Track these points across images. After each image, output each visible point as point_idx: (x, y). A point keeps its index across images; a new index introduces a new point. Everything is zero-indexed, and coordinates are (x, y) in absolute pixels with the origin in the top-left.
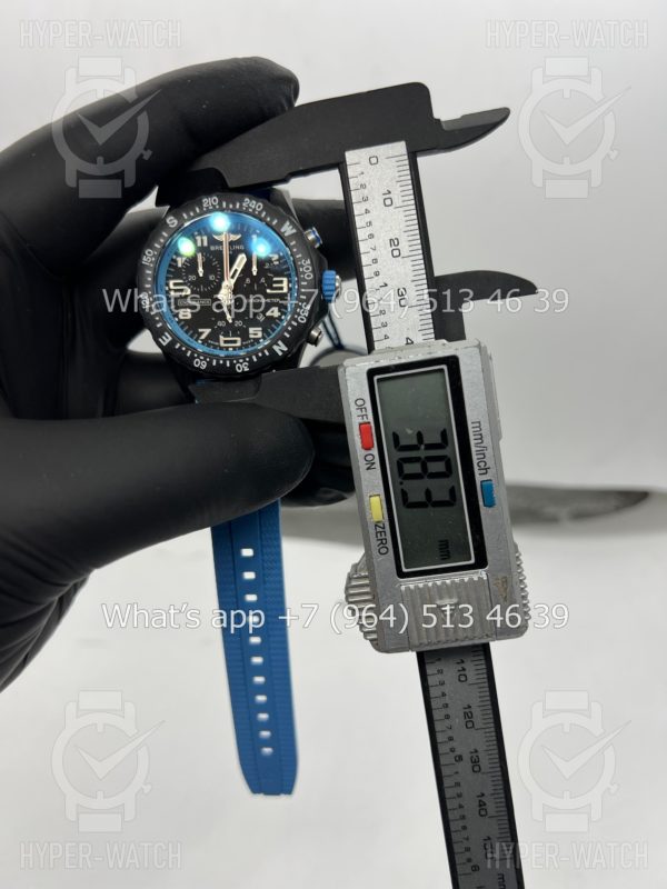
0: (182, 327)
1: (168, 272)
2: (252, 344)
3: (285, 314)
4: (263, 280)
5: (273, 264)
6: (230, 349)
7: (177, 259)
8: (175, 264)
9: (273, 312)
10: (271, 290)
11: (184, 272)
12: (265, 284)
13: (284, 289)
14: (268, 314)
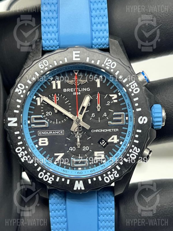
0: (41, 152)
1: (30, 109)
2: (97, 165)
3: (123, 141)
4: (105, 115)
5: (113, 102)
6: (80, 169)
7: (37, 99)
8: (35, 103)
9: (113, 139)
10: (112, 122)
11: (42, 109)
12: (107, 118)
13: (122, 121)
14: (109, 141)
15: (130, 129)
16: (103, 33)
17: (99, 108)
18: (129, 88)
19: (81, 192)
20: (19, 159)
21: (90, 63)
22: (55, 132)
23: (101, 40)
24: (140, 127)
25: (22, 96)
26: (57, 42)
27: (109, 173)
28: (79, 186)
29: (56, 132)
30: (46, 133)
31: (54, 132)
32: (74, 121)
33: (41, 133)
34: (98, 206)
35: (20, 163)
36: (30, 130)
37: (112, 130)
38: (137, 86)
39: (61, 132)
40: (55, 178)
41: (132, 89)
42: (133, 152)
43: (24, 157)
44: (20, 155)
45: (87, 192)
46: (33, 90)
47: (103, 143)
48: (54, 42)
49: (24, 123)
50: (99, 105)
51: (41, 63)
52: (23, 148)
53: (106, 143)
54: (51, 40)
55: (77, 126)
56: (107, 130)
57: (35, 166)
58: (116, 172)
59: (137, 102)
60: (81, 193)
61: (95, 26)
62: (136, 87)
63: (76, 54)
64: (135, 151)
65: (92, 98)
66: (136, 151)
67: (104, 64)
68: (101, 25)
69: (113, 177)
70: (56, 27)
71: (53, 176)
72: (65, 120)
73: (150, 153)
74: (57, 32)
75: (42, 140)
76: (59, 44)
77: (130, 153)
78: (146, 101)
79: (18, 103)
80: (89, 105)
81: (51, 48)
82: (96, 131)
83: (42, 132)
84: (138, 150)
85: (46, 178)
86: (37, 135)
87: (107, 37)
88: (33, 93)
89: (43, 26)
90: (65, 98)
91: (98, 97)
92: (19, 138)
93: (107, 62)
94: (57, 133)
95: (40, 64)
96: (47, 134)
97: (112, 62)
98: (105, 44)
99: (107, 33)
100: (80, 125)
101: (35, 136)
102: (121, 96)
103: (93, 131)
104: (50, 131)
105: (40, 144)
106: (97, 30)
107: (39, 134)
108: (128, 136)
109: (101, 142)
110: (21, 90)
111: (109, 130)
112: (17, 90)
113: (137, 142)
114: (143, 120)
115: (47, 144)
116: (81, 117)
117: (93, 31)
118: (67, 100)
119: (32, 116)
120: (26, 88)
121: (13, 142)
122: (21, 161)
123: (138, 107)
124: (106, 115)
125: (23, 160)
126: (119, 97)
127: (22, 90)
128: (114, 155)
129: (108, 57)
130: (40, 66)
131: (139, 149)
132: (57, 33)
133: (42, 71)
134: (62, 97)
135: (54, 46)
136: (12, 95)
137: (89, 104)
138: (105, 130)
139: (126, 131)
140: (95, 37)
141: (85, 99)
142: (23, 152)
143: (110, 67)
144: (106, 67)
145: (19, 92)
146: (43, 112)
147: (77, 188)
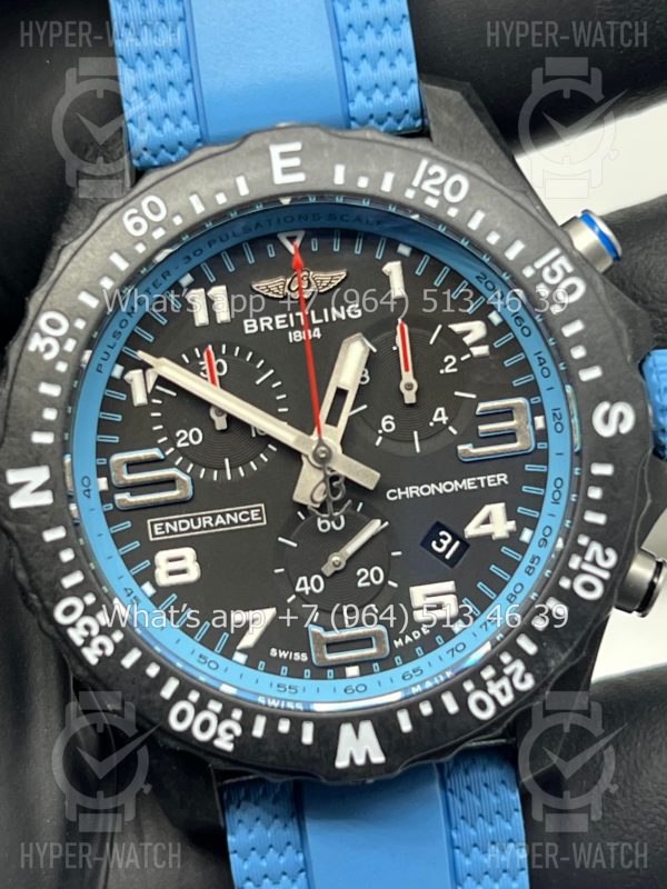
1: (103, 426)
2: (429, 644)
3: (532, 524)
4: (440, 416)
5: (468, 356)
6: (352, 671)
7: (128, 377)
8: (124, 397)
9: (487, 521)
10: (475, 447)
11: (157, 421)
12: (451, 428)
13: (519, 437)
14: (472, 530)
15: (559, 468)
16: (392, 65)
17: (409, 387)
18: (538, 283)
19: (371, 776)
20: (76, 652)
21: (351, 188)
22: (223, 515)
23: (387, 96)
24: (607, 449)
25: (62, 367)
26: (194, 124)
27: (488, 673)
28: (358, 747)
29: (228, 516)
30: (184, 525)
31: (219, 516)
32: (304, 459)
33: (163, 528)
34: (451, 840)
35: (80, 671)
36: (112, 517)
37: (478, 483)
38: (570, 269)
39: (254, 515)
40: (247, 724)
41: (549, 286)
42: (586, 567)
43: (95, 643)
44: (76, 636)
45: (399, 771)
46: (108, 338)
47: (446, 545)
48: (178, 126)
49: (80, 489)
50: (408, 377)
51: (134, 211)
52: (90, 599)
53: (457, 543)
54: (167, 121)
55: (321, 476)
56: (455, 485)
57: (148, 677)
58: (519, 666)
59: (577, 339)
60: (370, 781)
61: (351, 36)
62: (567, 275)
63: (284, 155)
64: (594, 563)
65: (375, 350)
66: (600, 561)
67: (412, 187)
68: (379, 33)
69: (508, 689)
70: (181, 62)
71: (237, 714)
72: (266, 460)
73: (657, 572)
74: (188, 81)
75: (171, 560)
76: (201, 132)
77: (573, 574)
78: (618, 336)
79: (49, 401)
80: (363, 379)
81: (169, 156)
82: (410, 491)
83: (168, 524)
84: (606, 558)
85: (205, 726)
86: (143, 537)
87: (412, 81)
88: (109, 350)
89: (125, 61)
90: (254, 360)
91: (401, 340)
92: (67, 556)
93: (426, 177)
94: (236, 521)
95: (131, 216)
96: (191, 530)
97: (447, 178)
98: (407, 112)
99: (409, 63)
100: (333, 471)
101: (137, 544)
102: (504, 327)
103: (396, 494)
104: (201, 516)
105: (163, 579)
106: (364, 56)
107: (154, 536)
108: (556, 502)
109: (434, 543)
110: (57, 338)
111: (464, 481)
112: (36, 343)
113: (600, 519)
114: (615, 420)
115: (194, 574)
116: (333, 436)
117: (346, 59)
118: (264, 369)
119: (116, 458)
120: (77, 330)
121: (39, 578)
122: (82, 661)
123: (586, 363)
124: (444, 419)
125: (91, 655)
126: (493, 332)
127: (61, 341)
128: (498, 593)
129: (426, 155)
130: (129, 225)
131: (611, 553)
132: (190, 85)
133: (141, 248)
134: (241, 360)
135: (180, 144)
136: (16, 370)
137: (366, 376)
138: (449, 487)
139: (541, 479)
140: (359, 88)
141: (346, 353)
142: (88, 620)
143: (441, 197)
144: (425, 197)
145: (48, 348)
146: (160, 434)
147: (352, 760)
